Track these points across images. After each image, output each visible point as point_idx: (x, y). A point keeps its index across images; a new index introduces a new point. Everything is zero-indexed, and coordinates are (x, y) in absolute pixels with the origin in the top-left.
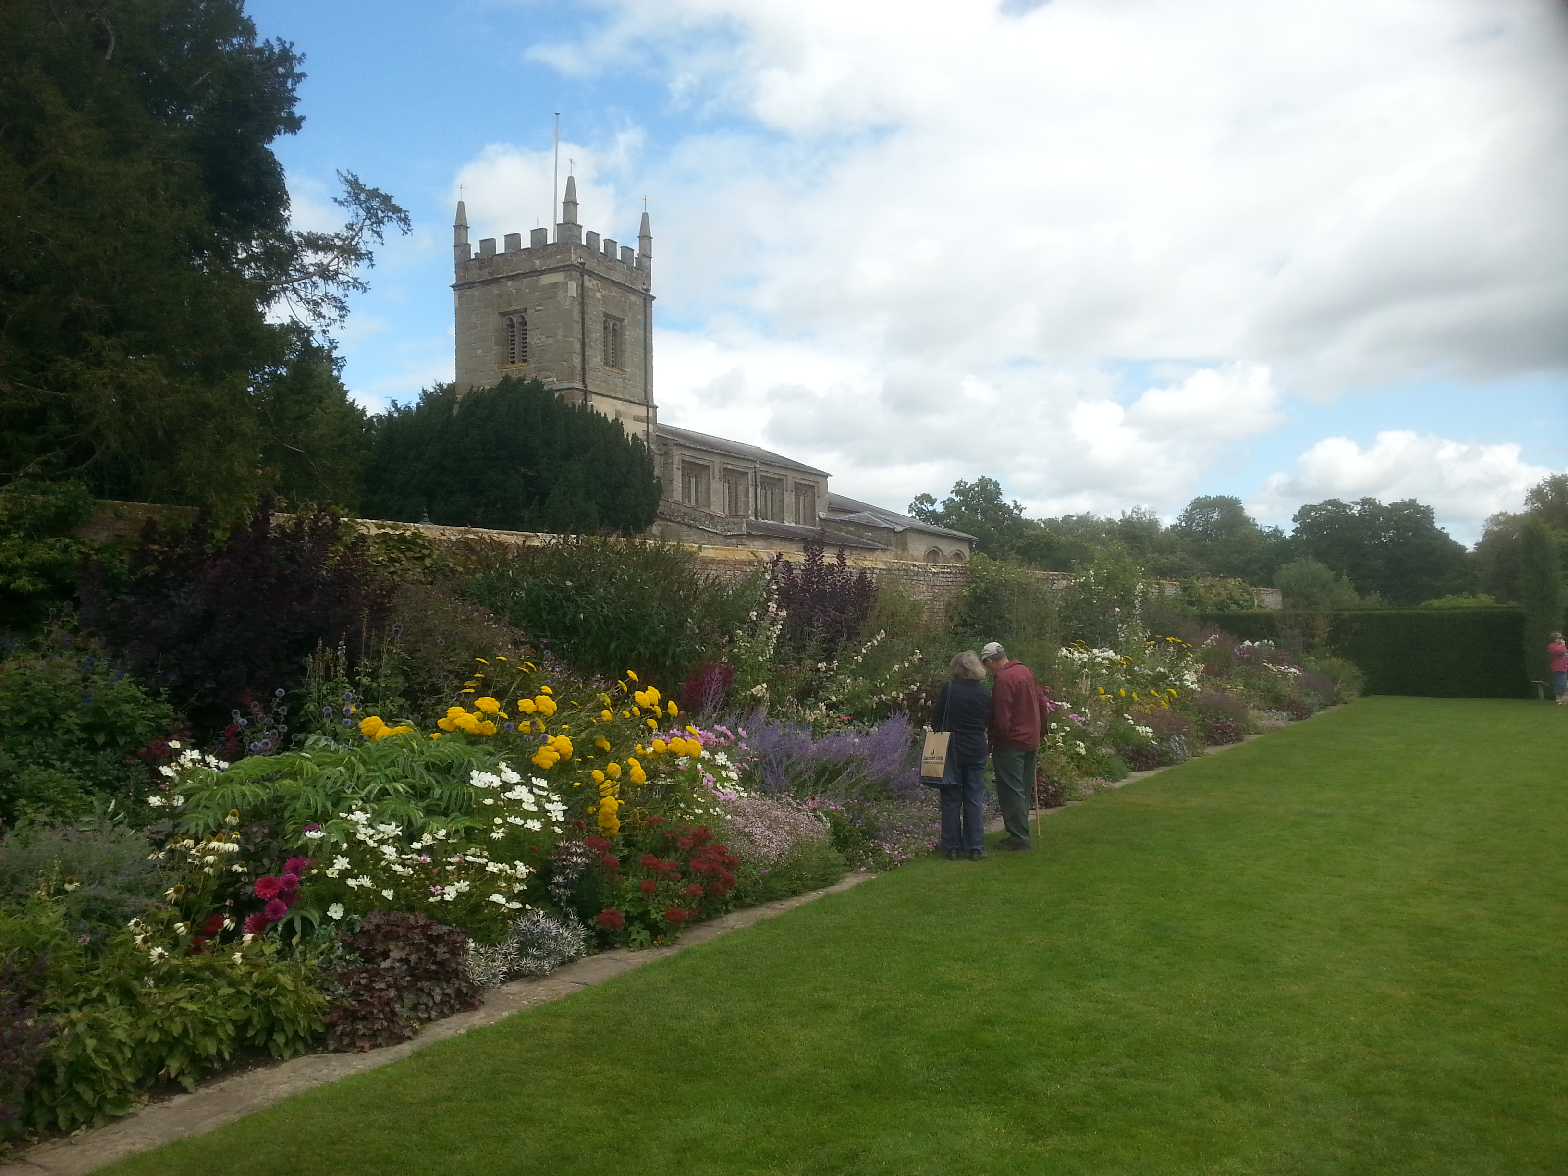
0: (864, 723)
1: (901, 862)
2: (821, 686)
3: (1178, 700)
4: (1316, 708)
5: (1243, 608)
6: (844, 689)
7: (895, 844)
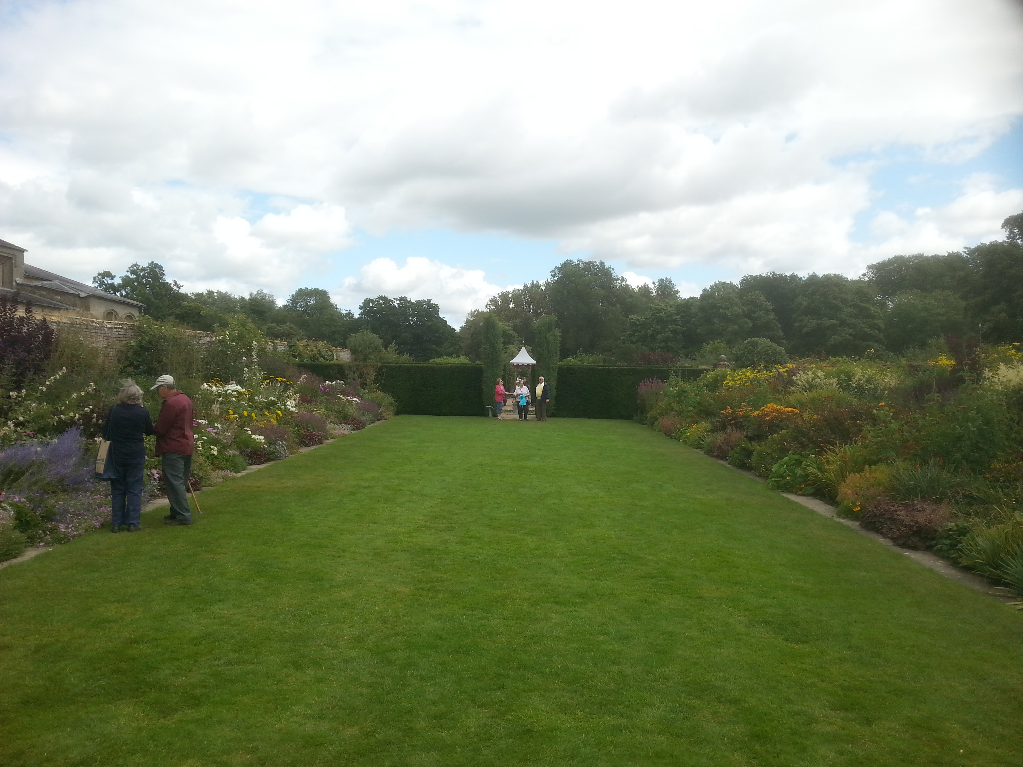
0: (46, 436)
1: (73, 537)
2: (10, 409)
3: (281, 418)
4: (368, 422)
5: (327, 360)
6: (30, 411)
7: (69, 524)
